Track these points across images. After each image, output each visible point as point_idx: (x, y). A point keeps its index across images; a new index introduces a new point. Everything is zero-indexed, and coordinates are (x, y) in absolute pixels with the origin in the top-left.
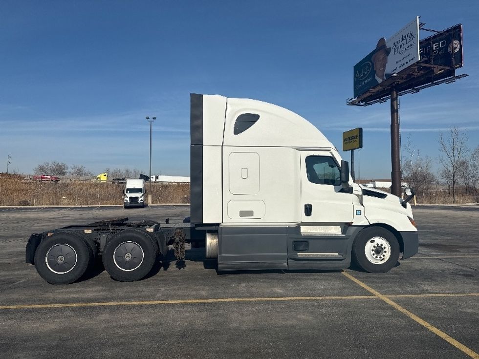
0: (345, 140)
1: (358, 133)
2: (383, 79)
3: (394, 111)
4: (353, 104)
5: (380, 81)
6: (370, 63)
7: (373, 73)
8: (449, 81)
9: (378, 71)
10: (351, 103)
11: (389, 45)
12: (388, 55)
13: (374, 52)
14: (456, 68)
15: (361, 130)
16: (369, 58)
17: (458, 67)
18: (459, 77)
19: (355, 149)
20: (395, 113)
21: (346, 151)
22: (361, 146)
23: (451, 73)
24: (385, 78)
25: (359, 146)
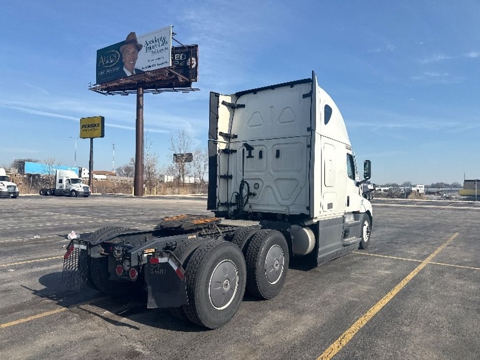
0: (83, 126)
1: (99, 122)
2: (132, 73)
3: (139, 107)
4: (95, 90)
5: (129, 74)
6: (117, 52)
7: (121, 64)
8: (185, 91)
9: (127, 64)
10: (94, 88)
11: (140, 41)
12: (138, 51)
13: (123, 43)
14: (193, 81)
15: (103, 119)
16: (117, 46)
17: (194, 81)
18: (193, 90)
19: (94, 138)
20: (141, 110)
21: (84, 138)
22: (102, 136)
23: (188, 84)
24: (134, 72)
25: (100, 135)
